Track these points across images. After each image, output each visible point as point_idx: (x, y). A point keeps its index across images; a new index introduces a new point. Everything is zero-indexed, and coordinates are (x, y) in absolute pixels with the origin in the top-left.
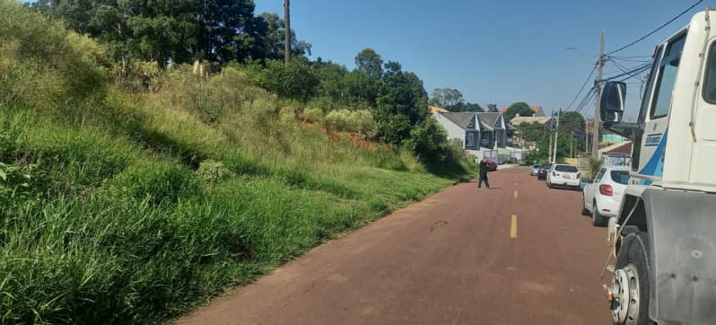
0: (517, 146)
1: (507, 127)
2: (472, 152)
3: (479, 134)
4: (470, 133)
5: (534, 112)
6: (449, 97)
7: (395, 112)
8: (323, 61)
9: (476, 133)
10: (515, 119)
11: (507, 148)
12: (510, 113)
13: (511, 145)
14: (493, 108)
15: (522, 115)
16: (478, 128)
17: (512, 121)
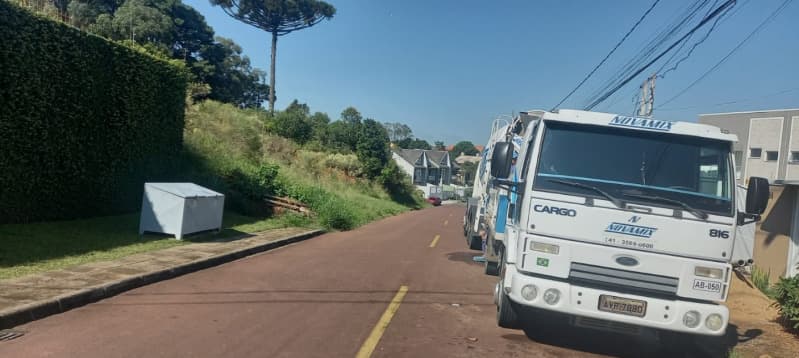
0: (460, 184)
1: (452, 165)
2: (420, 188)
3: (427, 172)
4: (419, 169)
5: (478, 152)
6: (398, 132)
7: (370, 155)
8: (299, 103)
9: (423, 169)
10: (460, 157)
11: (452, 185)
12: (457, 151)
13: (455, 183)
14: (440, 146)
15: (467, 154)
16: (425, 165)
17: (457, 159)
